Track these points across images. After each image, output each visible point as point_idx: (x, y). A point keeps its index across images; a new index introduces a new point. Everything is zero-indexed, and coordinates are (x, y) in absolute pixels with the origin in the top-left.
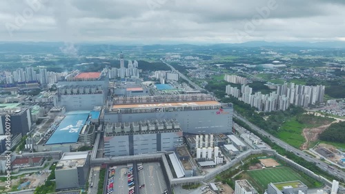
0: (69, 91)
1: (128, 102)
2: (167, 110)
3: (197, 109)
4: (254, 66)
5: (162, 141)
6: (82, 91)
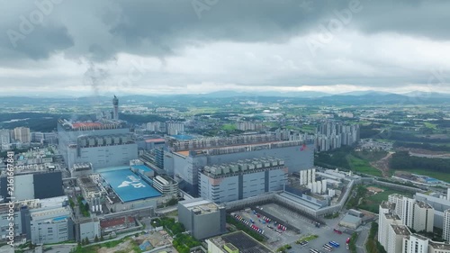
0: (92, 142)
2: (255, 149)
5: (270, 180)
6: (109, 141)
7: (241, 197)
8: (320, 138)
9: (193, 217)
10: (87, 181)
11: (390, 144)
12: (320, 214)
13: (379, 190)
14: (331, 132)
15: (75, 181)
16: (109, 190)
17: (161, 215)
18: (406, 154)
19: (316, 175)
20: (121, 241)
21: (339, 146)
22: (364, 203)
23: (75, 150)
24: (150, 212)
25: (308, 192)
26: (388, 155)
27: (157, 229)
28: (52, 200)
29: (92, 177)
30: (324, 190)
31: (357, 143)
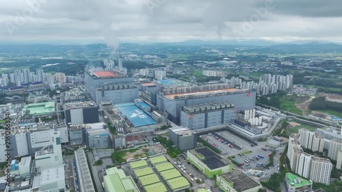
0: (111, 87)
1: (173, 92)
2: (216, 95)
3: (235, 93)
4: (214, 62)
5: (225, 116)
6: (121, 86)
7: (206, 126)
8: (262, 86)
9: (178, 138)
10: (111, 112)
11: (315, 90)
12: (255, 139)
13: (297, 124)
14: (271, 81)
15: (103, 112)
16: (126, 119)
17: (158, 135)
18: (324, 98)
19: (256, 113)
20: (137, 149)
21: (276, 92)
22: (284, 132)
23: (100, 92)
24: (152, 133)
25: (249, 124)
26: (311, 99)
27: (157, 143)
28: (96, 124)
29: (113, 109)
30: (260, 123)
31: (290, 88)
